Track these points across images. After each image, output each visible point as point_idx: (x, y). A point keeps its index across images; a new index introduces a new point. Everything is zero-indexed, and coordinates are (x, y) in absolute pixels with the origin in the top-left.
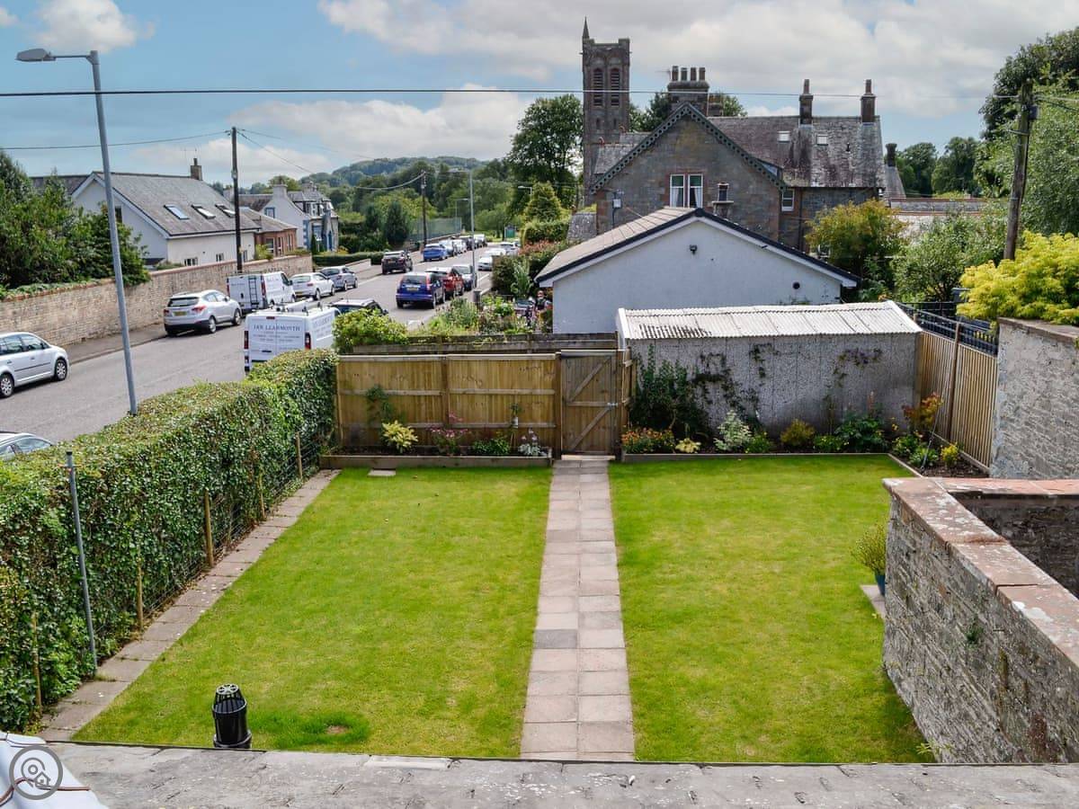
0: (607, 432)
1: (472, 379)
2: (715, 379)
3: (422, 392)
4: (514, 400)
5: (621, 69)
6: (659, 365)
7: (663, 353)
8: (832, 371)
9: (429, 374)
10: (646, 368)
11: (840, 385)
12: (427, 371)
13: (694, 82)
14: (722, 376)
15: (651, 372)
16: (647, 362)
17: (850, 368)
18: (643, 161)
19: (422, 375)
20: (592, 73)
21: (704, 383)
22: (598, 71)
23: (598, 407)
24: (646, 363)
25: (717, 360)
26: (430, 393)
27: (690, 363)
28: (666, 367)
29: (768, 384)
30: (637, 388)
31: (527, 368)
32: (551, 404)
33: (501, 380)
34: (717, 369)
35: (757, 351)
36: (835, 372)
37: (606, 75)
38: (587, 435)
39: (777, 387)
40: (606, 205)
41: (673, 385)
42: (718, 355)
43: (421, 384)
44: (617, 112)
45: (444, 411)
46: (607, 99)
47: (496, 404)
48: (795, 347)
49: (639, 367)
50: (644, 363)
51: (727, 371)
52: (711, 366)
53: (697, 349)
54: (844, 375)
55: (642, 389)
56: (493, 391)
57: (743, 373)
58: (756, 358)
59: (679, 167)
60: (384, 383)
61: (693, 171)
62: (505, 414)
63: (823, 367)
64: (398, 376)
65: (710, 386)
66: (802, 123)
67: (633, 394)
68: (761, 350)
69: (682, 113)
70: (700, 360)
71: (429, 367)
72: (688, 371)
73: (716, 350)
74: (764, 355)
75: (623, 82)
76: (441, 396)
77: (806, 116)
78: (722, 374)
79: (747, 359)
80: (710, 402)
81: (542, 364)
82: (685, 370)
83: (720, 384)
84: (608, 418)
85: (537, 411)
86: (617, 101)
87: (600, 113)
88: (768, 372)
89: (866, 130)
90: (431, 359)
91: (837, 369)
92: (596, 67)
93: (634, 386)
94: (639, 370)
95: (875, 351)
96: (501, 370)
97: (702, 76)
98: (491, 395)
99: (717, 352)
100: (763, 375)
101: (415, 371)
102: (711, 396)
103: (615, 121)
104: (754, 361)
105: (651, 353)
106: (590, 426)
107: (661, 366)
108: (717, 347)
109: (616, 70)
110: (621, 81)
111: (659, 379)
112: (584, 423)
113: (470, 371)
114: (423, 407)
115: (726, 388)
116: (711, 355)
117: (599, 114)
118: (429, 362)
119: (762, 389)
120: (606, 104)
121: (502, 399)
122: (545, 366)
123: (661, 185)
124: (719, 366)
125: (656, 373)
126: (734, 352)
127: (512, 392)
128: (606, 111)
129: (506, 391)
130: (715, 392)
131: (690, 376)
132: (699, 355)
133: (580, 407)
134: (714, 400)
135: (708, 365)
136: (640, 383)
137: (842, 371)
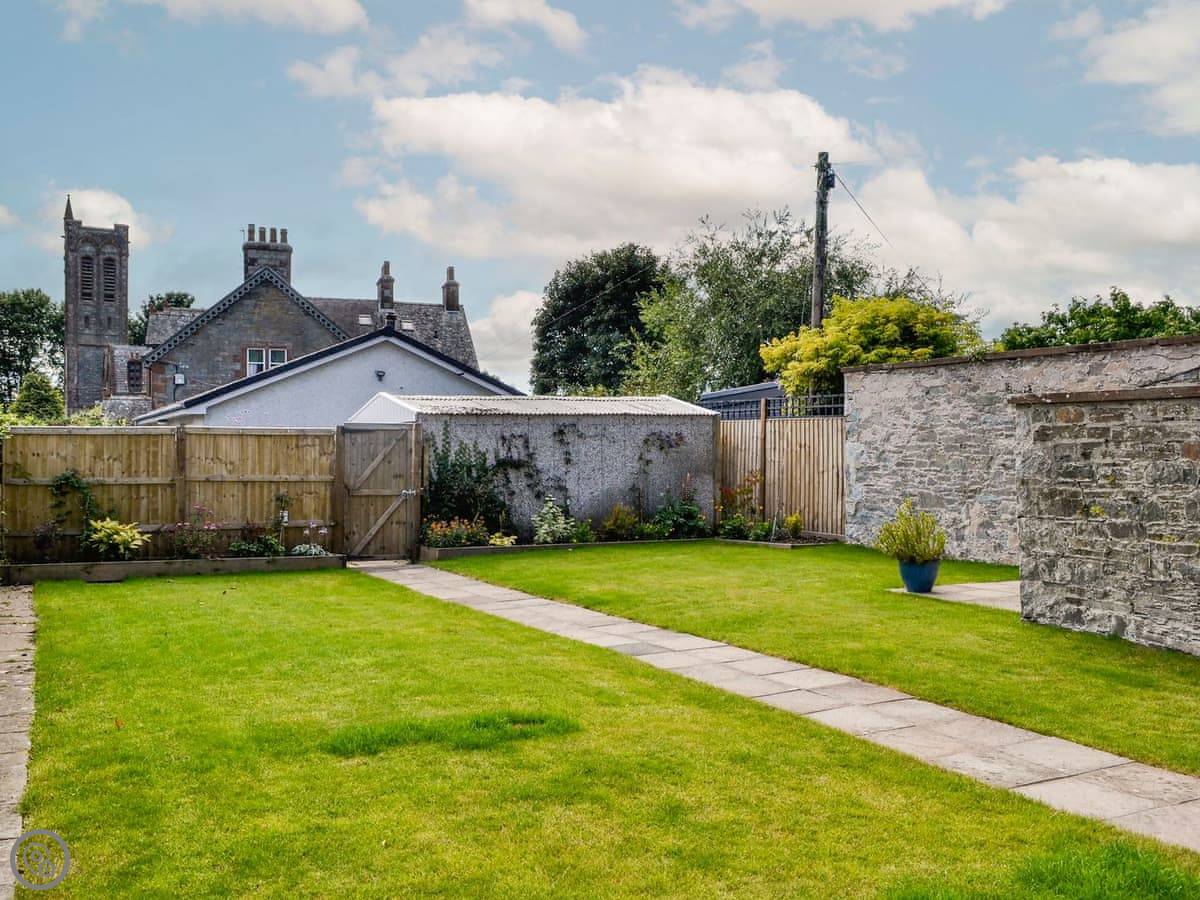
0: (402, 529)
1: (220, 460)
2: (517, 465)
3: (143, 479)
4: (278, 489)
5: (117, 258)
6: (454, 448)
7: (459, 433)
8: (636, 457)
9: (155, 454)
10: (439, 451)
11: (645, 472)
12: (152, 449)
13: (274, 244)
14: (524, 462)
15: (446, 457)
16: (441, 443)
17: (654, 454)
18: (213, 331)
19: (143, 455)
20: (79, 261)
21: (505, 470)
22: (87, 259)
23: (391, 496)
24: (440, 445)
25: (519, 442)
26: (155, 480)
27: (489, 446)
28: (463, 449)
29: (574, 471)
30: (430, 475)
31: (297, 446)
32: (328, 494)
33: (261, 462)
34: (519, 453)
35: (561, 432)
36: (640, 458)
37: (98, 265)
38: (378, 532)
39: (582, 475)
40: (165, 381)
41: (471, 471)
42: (521, 436)
43: (143, 467)
44: (112, 310)
45: (178, 506)
46: (99, 293)
47: (253, 495)
48: (600, 428)
49: (432, 449)
50: (437, 445)
51: (530, 456)
52: (513, 449)
53: (497, 429)
54: (648, 462)
55: (435, 477)
56: (249, 477)
57: (548, 459)
58: (561, 441)
59: (258, 340)
60: (83, 466)
61: (275, 344)
62: (265, 509)
63: (628, 452)
64: (106, 457)
65: (512, 474)
66: (383, 307)
67: (426, 483)
68: (566, 431)
69: (262, 277)
70: (500, 442)
71: (156, 444)
72: (487, 456)
73: (517, 431)
74: (570, 437)
75: (121, 275)
76: (172, 485)
77: (386, 299)
78: (526, 459)
79: (550, 442)
80: (512, 493)
81: (317, 441)
82: (484, 454)
83: (523, 471)
84: (402, 510)
85: (310, 504)
86: (112, 296)
87: (89, 308)
88: (573, 457)
89: (451, 318)
90: (159, 432)
91: (641, 454)
92: (84, 255)
93: (426, 474)
94: (432, 453)
95: (677, 434)
96: (261, 448)
97: (284, 239)
98: (245, 483)
99: (519, 433)
100: (568, 461)
101: (133, 448)
102: (513, 486)
103: (109, 319)
104: (557, 445)
105: (446, 433)
106: (381, 521)
107: (457, 448)
108: (518, 427)
109: (110, 259)
110: (117, 272)
111: (456, 464)
112: (372, 518)
113: (216, 448)
114: (144, 502)
115: (529, 476)
116: (513, 436)
117: (88, 310)
118: (156, 436)
119: (567, 478)
120: (99, 299)
121: (262, 487)
122: (321, 445)
123: (236, 359)
124: (522, 450)
125: (452, 457)
126: (537, 433)
127: (276, 478)
128: (97, 306)
129: (268, 477)
130: (518, 481)
131: (491, 461)
132: (499, 435)
133: (368, 496)
134: (517, 491)
135: (509, 449)
136: (433, 470)
137: (648, 457)
